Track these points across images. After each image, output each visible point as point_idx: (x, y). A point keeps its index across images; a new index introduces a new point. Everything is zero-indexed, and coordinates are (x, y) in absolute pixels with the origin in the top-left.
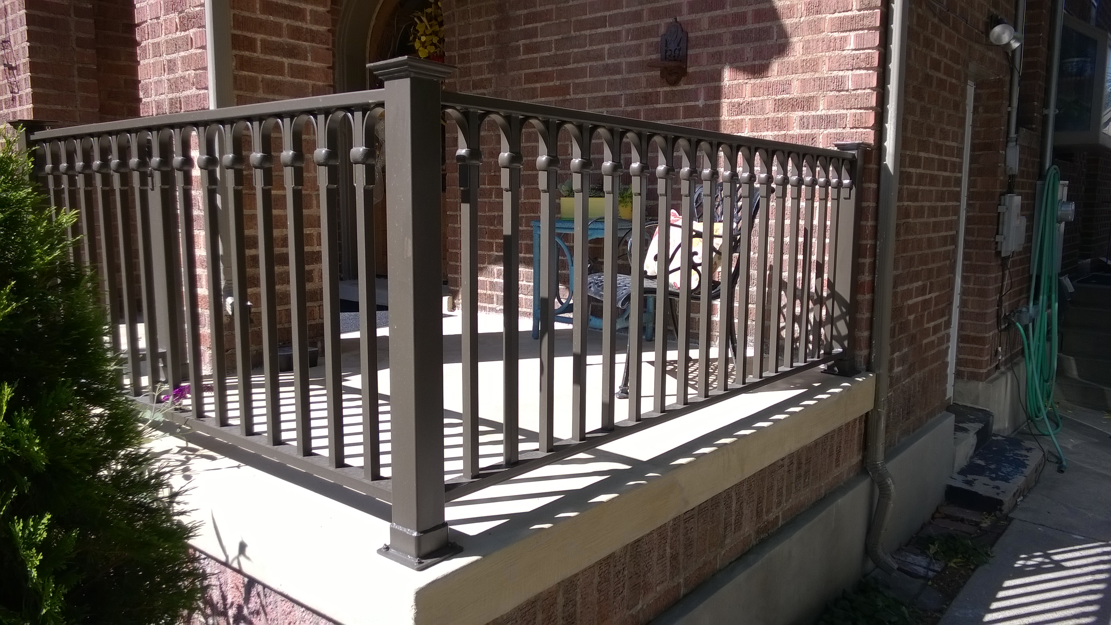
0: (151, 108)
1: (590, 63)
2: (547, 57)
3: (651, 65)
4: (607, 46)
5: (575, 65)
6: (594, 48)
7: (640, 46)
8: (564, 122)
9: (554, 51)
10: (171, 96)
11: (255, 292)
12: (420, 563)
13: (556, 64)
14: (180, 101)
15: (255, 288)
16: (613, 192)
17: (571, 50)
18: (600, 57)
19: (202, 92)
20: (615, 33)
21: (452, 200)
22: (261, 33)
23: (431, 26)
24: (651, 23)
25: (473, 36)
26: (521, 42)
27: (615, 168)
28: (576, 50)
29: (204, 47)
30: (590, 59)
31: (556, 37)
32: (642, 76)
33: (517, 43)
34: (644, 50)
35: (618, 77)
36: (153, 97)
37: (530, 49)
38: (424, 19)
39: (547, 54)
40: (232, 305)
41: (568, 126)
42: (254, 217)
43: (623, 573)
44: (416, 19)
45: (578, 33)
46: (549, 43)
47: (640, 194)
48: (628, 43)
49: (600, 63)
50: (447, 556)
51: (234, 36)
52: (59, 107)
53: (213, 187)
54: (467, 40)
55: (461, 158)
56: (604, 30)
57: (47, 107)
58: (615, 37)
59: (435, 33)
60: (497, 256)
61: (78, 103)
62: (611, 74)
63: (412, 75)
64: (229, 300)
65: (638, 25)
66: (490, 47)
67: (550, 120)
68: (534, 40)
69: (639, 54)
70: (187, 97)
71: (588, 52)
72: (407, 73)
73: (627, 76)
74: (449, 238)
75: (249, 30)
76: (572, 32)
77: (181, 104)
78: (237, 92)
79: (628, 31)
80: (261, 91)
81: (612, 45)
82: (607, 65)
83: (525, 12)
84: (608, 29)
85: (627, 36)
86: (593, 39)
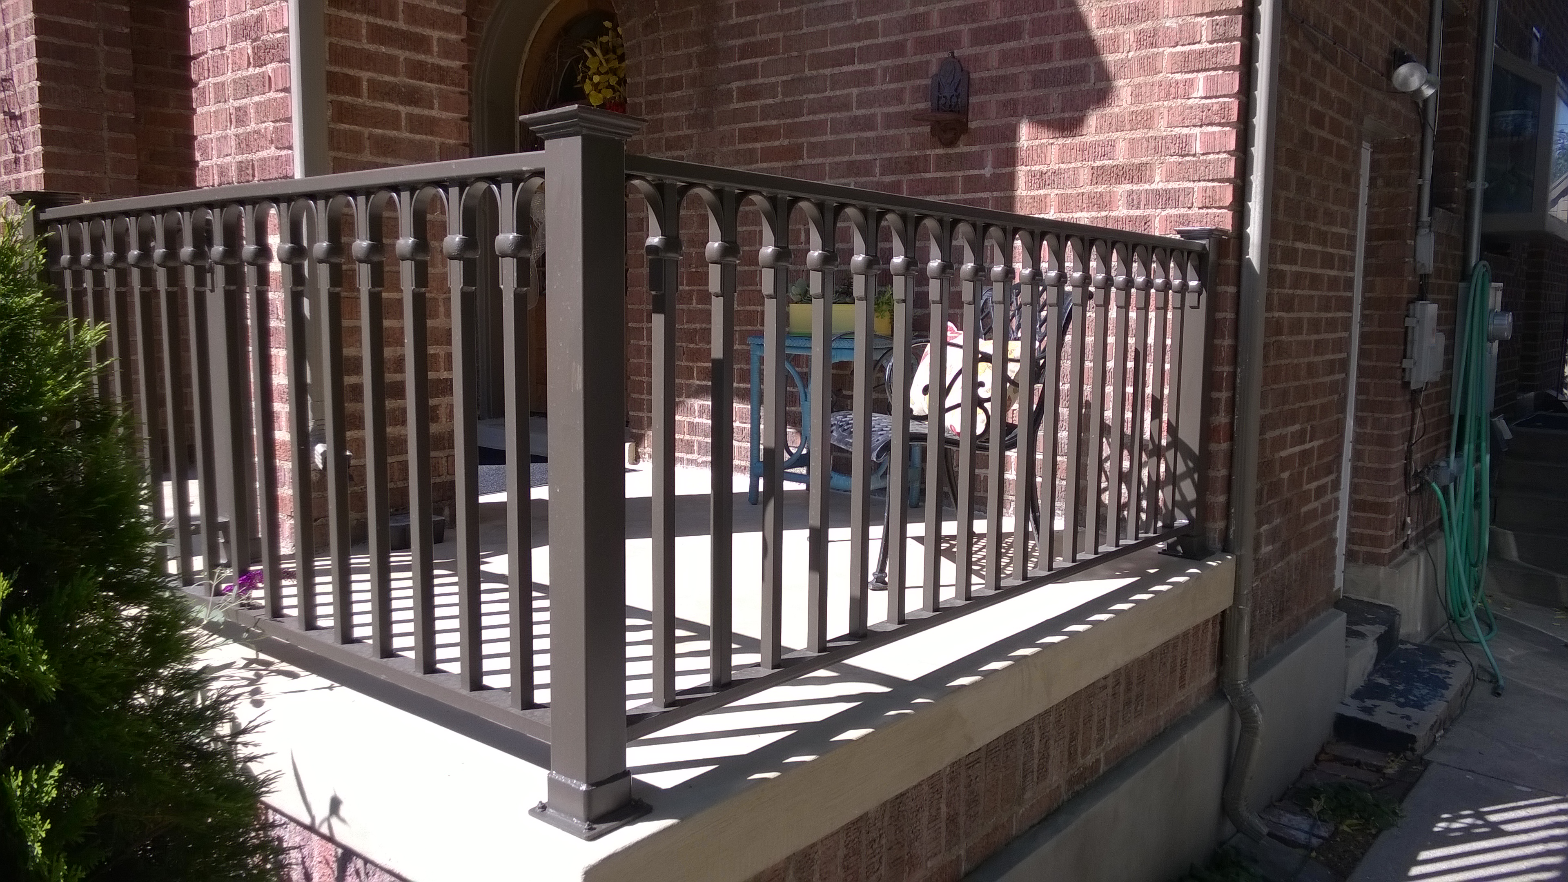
0: (211, 175)
1: (832, 115)
2: (771, 106)
3: (917, 118)
4: (855, 91)
5: (810, 118)
6: (838, 93)
7: (902, 90)
8: (797, 200)
9: (780, 96)
10: (239, 158)
11: (356, 436)
12: (590, 829)
13: (783, 115)
14: (253, 165)
15: (356, 432)
16: (866, 298)
17: (805, 97)
18: (845, 106)
19: (284, 152)
20: (867, 72)
21: (636, 307)
22: (368, 70)
23: (607, 61)
24: (918, 58)
25: (667, 75)
26: (735, 85)
27: (870, 264)
28: (811, 96)
29: (287, 90)
30: (830, 109)
31: (784, 78)
32: (905, 133)
33: (729, 86)
34: (907, 97)
35: (871, 134)
36: (215, 159)
37: (748, 94)
38: (598, 51)
39: (770, 101)
40: (324, 454)
41: (803, 204)
42: (358, 330)
43: (879, 843)
44: (586, 51)
45: (814, 73)
46: (774, 86)
47: (904, 301)
48: (884, 87)
49: (845, 114)
50: (630, 819)
51: (329, 73)
52: (81, 173)
53: (300, 288)
54: (659, 81)
55: (652, 249)
56: (851, 68)
57: (64, 172)
58: (867, 77)
59: (613, 71)
60: (698, 385)
61: (108, 167)
62: (862, 130)
63: (585, 131)
64: (319, 448)
65: (899, 61)
66: (691, 92)
67: (779, 196)
68: (753, 82)
69: (901, 101)
70: (264, 160)
71: (829, 98)
72: (578, 129)
73: (884, 133)
74: (631, 360)
75: (351, 66)
76: (807, 70)
77: (253, 170)
78: (333, 154)
79: (885, 70)
80: (367, 151)
81: (862, 89)
82: (856, 117)
83: (740, 42)
84: (857, 67)
85: (885, 76)
86: (836, 81)
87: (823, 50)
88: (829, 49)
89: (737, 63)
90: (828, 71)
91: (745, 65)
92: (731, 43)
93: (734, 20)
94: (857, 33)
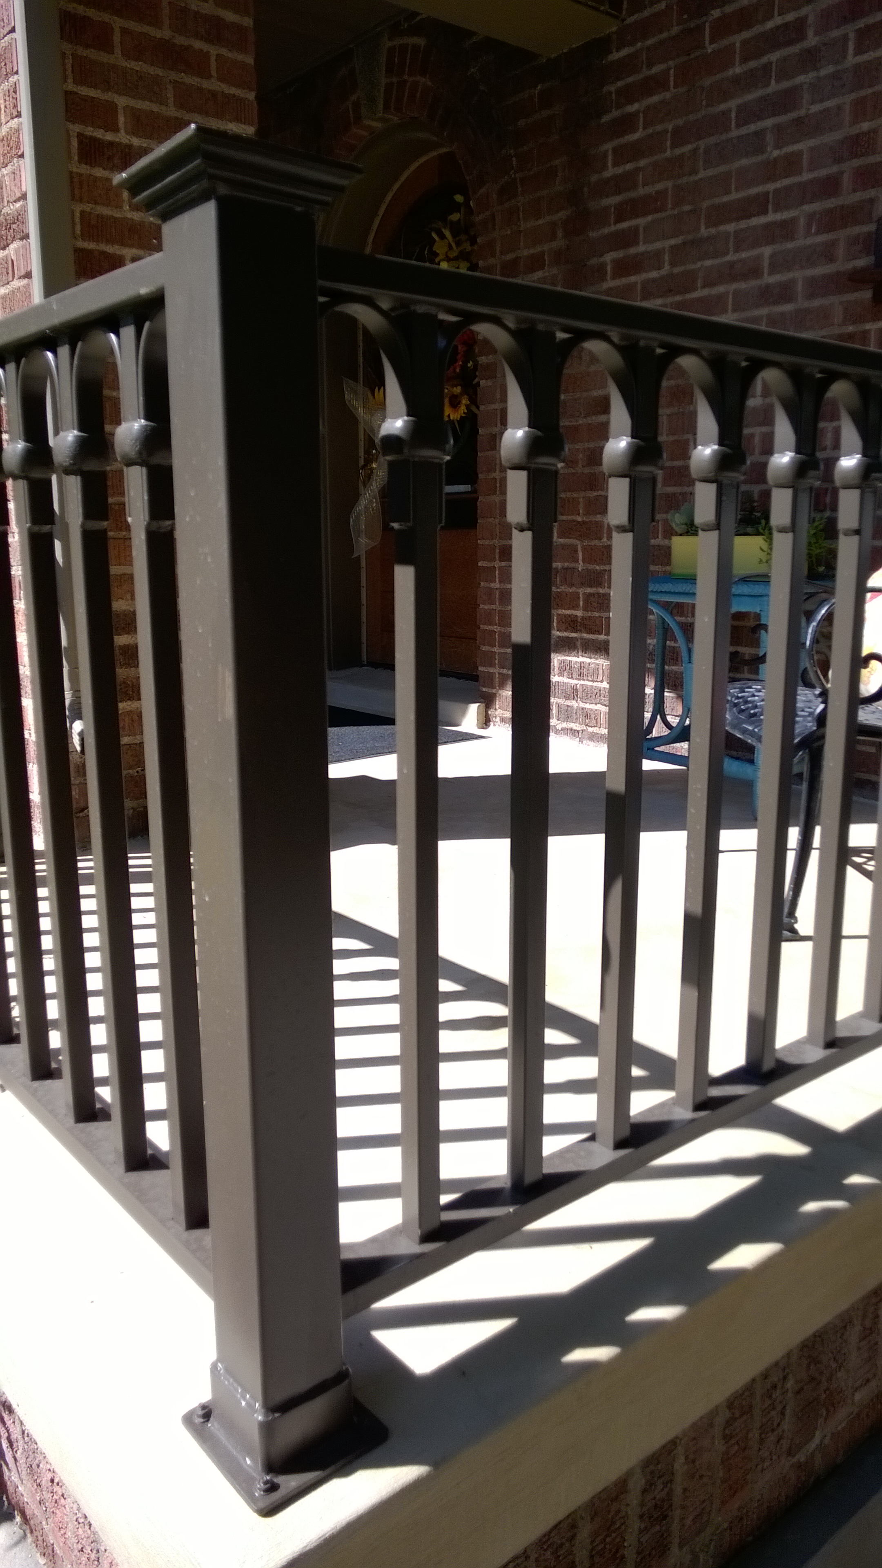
1: (735, 286)
2: (654, 280)
3: (856, 279)
4: (767, 251)
5: (706, 292)
6: (744, 255)
9: (667, 267)
11: (129, 709)
12: (272, 1488)
13: (670, 292)
15: (129, 703)
16: (793, 528)
17: (699, 264)
18: (754, 272)
20: (784, 224)
22: (131, 246)
24: (858, 196)
25: (525, 253)
26: (609, 257)
28: (708, 263)
29: (28, 275)
30: (734, 278)
31: (673, 242)
33: (602, 259)
35: (788, 308)
37: (624, 268)
38: (447, 233)
39: (654, 274)
44: (434, 235)
45: (713, 231)
46: (659, 254)
48: (810, 241)
49: (754, 283)
54: (516, 261)
56: (762, 220)
58: (786, 230)
59: (464, 256)
62: (776, 303)
64: (77, 727)
65: (831, 203)
66: (555, 271)
68: (632, 251)
71: (732, 265)
73: (806, 305)
74: (482, 606)
76: (703, 228)
79: (811, 217)
81: (777, 247)
82: (768, 286)
83: (615, 200)
84: (772, 217)
85: (809, 225)
86: (741, 241)
87: (725, 199)
88: (734, 196)
89: (613, 228)
90: (731, 227)
91: (623, 231)
92: (606, 202)
93: (610, 171)
94: (771, 171)
